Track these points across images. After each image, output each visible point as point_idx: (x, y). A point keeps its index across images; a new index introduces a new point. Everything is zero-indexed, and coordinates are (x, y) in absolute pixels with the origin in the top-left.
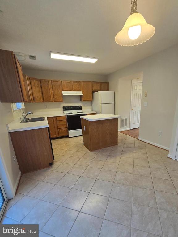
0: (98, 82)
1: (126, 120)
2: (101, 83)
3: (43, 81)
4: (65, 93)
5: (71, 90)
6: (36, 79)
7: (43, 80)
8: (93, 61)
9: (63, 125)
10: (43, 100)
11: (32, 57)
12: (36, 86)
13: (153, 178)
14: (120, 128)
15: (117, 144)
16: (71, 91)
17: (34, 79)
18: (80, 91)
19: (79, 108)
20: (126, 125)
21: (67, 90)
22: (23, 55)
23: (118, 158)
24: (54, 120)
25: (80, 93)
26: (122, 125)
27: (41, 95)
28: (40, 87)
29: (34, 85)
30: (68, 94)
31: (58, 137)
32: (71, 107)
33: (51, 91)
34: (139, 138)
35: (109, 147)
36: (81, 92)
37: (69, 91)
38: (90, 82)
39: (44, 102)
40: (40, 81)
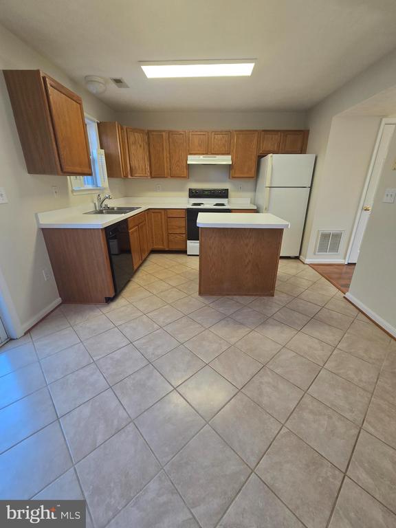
0: (278, 131)
1: (337, 237)
2: (286, 133)
3: (155, 133)
4: (193, 160)
5: (208, 152)
6: (141, 131)
7: (153, 131)
8: (244, 70)
9: (179, 227)
10: (151, 173)
11: (118, 81)
12: (139, 146)
13: (284, 430)
14: (315, 254)
15: (273, 296)
16: (207, 154)
17: (135, 130)
18: (228, 154)
19: (224, 194)
20: (335, 248)
21: (198, 152)
22: (102, 81)
23: (243, 331)
24: (163, 216)
25: (226, 160)
26: (322, 248)
27: (147, 163)
28: (146, 147)
29: (134, 143)
30: (198, 161)
31: (167, 249)
32: (204, 191)
33: (166, 154)
34: (348, 295)
35: (246, 295)
36: (230, 156)
37: (203, 154)
38: (256, 131)
39: (152, 177)
40: (149, 133)
